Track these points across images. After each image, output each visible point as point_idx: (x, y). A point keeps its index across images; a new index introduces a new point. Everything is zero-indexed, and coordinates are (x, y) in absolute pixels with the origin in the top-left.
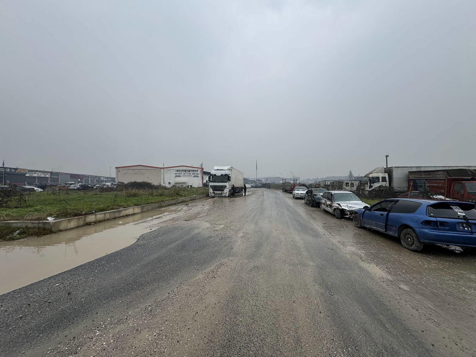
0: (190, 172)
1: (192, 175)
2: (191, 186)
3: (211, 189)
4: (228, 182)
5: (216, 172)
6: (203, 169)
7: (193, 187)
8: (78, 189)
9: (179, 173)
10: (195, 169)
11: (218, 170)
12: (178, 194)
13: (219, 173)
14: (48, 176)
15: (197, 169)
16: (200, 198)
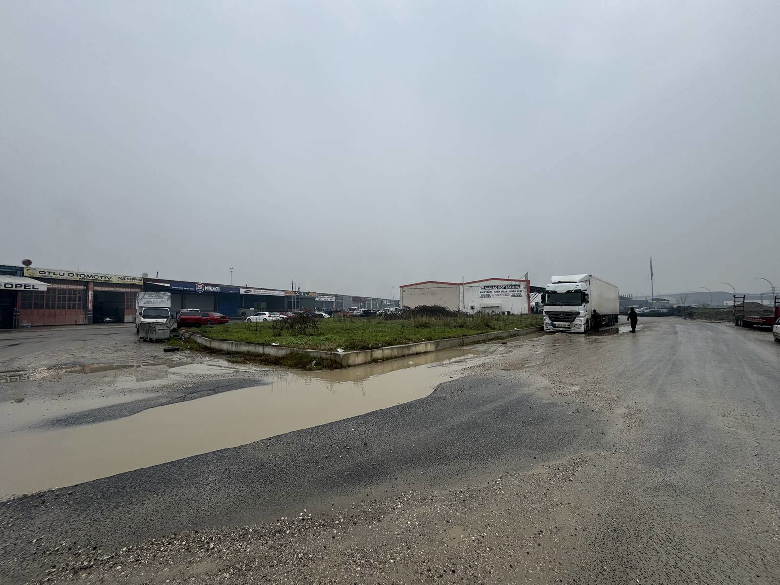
0: (505, 288)
1: (509, 293)
2: (508, 312)
3: (548, 318)
4: (583, 304)
5: (556, 287)
6: (528, 282)
7: (511, 313)
8: (361, 316)
9: (488, 290)
10: (514, 283)
11: (559, 282)
12: (488, 326)
13: (562, 289)
14: (333, 300)
15: (517, 283)
16: (527, 334)
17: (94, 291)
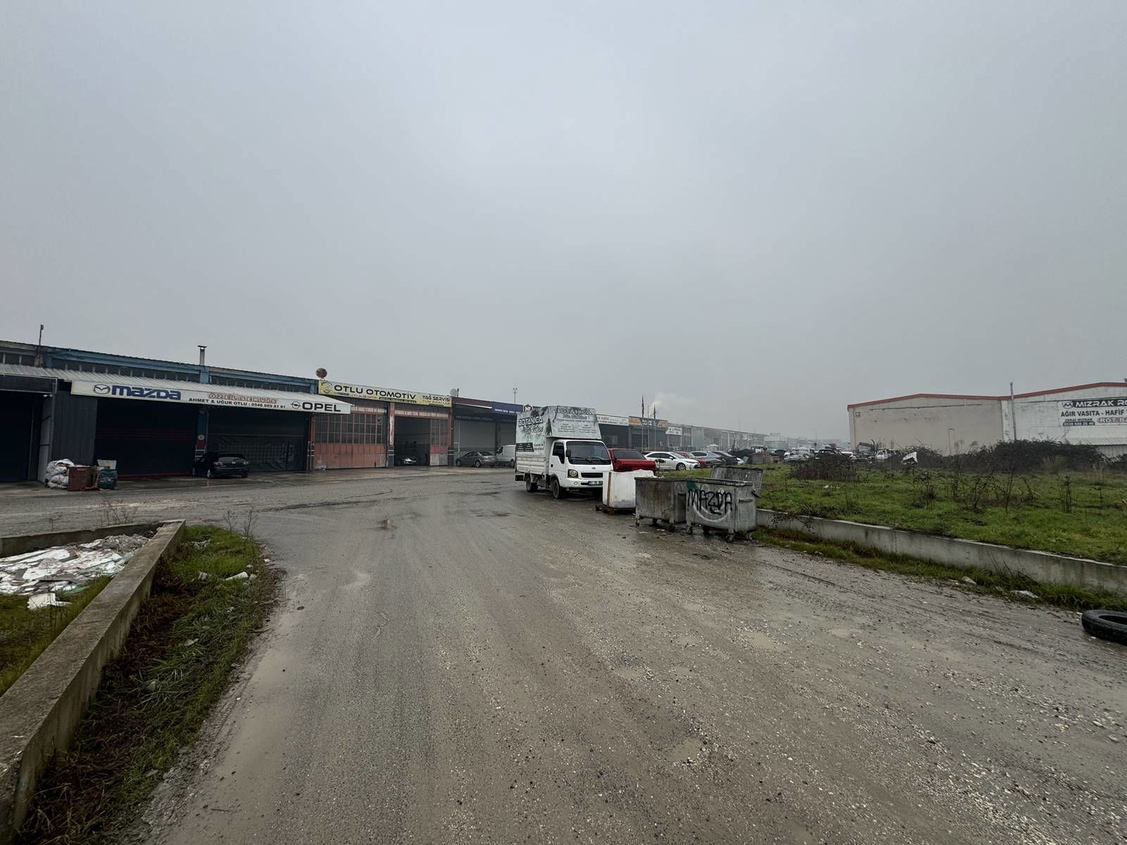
17: (397, 417)
